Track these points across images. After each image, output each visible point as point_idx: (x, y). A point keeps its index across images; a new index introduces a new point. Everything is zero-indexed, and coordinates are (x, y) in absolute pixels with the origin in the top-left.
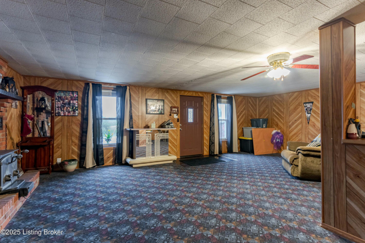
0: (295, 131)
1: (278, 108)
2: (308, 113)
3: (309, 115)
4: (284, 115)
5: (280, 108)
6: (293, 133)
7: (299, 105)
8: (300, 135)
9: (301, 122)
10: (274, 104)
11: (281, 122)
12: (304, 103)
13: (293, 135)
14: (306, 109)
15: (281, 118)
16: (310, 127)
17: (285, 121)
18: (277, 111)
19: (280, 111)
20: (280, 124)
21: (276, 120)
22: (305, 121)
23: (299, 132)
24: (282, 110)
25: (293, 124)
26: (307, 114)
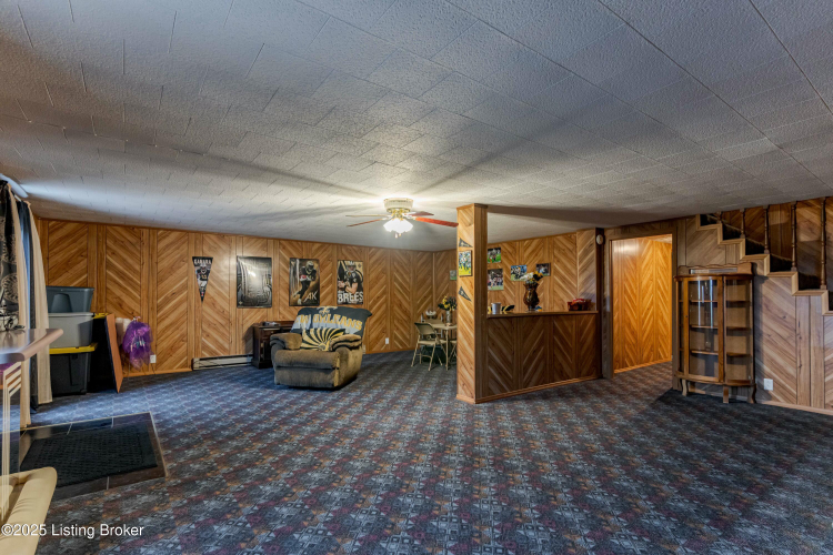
0: (172, 317)
1: (124, 261)
2: (202, 279)
3: (204, 283)
4: (144, 280)
5: (130, 261)
6: (167, 322)
7: (182, 259)
8: (185, 324)
9: (187, 298)
10: (107, 247)
11: (134, 298)
12: (194, 258)
13: (167, 328)
14: (199, 271)
15: (134, 288)
16: (206, 308)
17: (144, 294)
18: (121, 268)
19: (129, 267)
20: (127, 300)
21: (118, 292)
22: (194, 296)
23: (182, 320)
24: (137, 267)
25: (167, 301)
26: (200, 282)
